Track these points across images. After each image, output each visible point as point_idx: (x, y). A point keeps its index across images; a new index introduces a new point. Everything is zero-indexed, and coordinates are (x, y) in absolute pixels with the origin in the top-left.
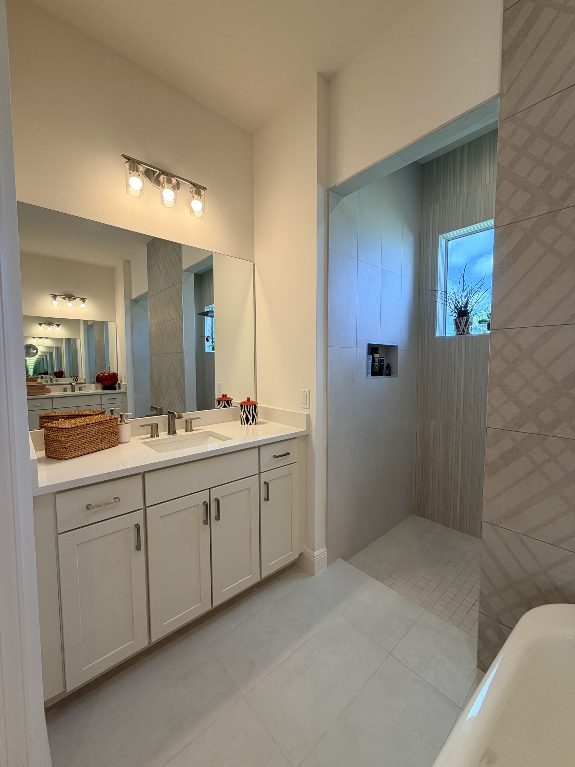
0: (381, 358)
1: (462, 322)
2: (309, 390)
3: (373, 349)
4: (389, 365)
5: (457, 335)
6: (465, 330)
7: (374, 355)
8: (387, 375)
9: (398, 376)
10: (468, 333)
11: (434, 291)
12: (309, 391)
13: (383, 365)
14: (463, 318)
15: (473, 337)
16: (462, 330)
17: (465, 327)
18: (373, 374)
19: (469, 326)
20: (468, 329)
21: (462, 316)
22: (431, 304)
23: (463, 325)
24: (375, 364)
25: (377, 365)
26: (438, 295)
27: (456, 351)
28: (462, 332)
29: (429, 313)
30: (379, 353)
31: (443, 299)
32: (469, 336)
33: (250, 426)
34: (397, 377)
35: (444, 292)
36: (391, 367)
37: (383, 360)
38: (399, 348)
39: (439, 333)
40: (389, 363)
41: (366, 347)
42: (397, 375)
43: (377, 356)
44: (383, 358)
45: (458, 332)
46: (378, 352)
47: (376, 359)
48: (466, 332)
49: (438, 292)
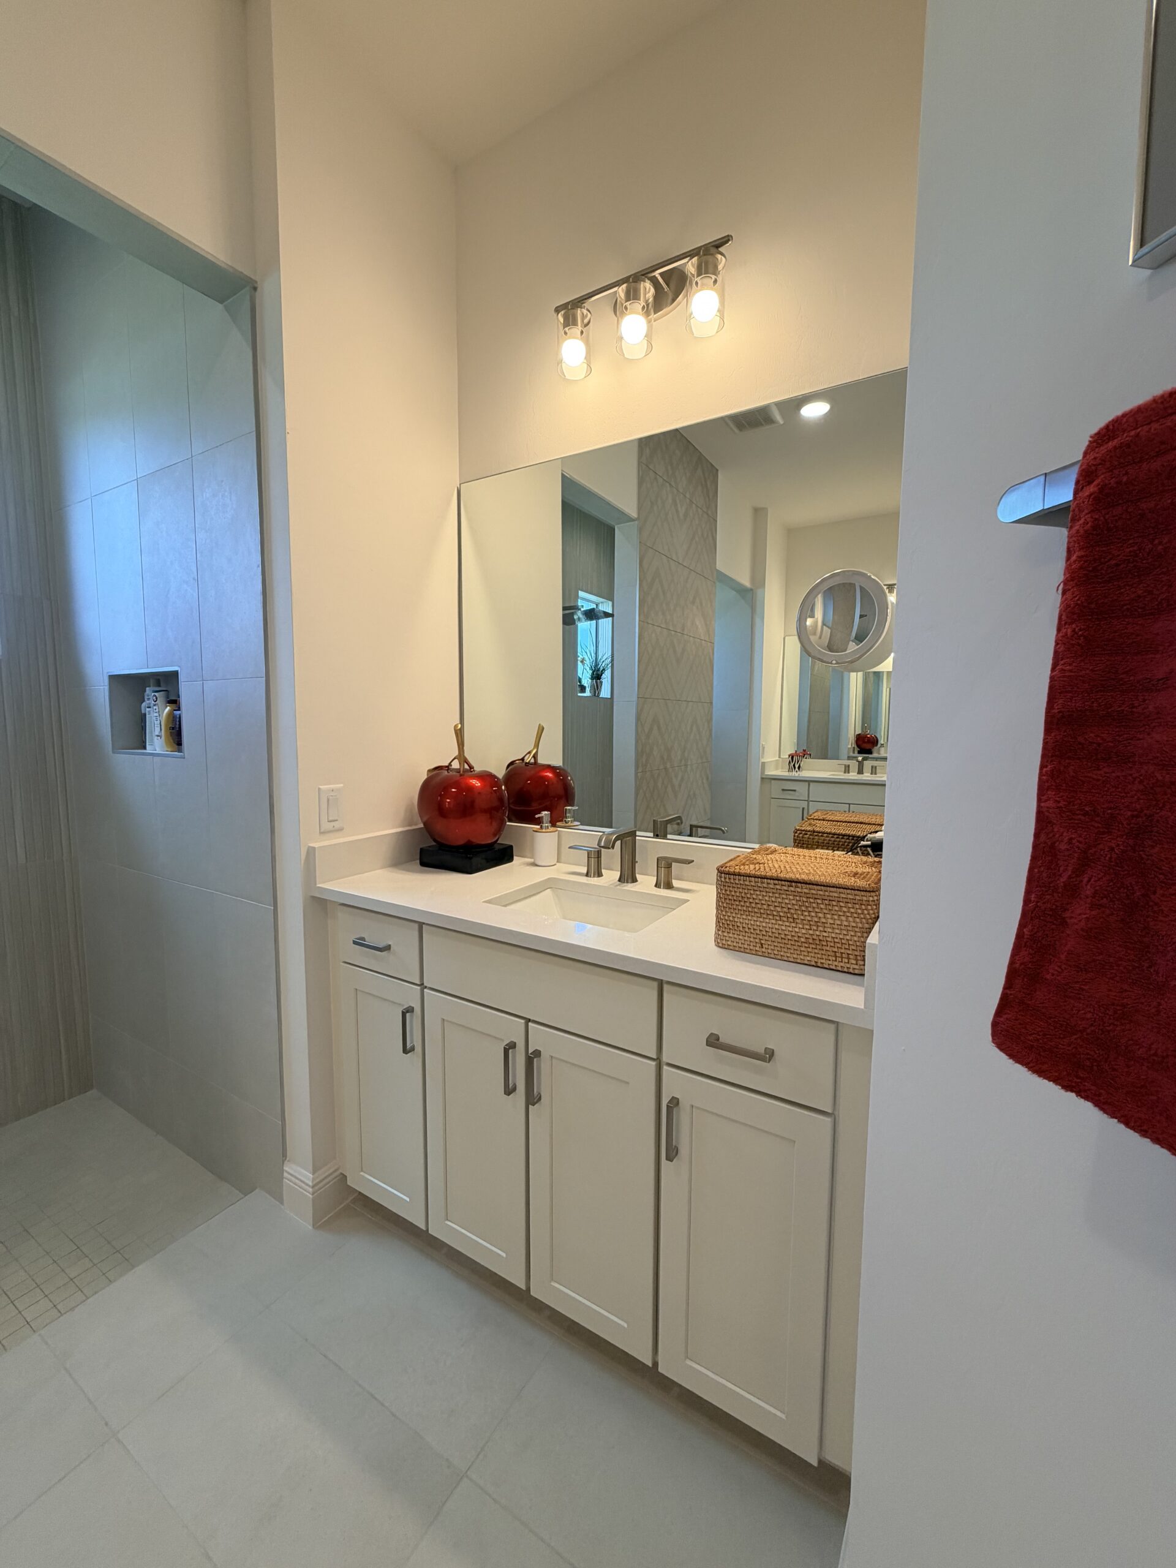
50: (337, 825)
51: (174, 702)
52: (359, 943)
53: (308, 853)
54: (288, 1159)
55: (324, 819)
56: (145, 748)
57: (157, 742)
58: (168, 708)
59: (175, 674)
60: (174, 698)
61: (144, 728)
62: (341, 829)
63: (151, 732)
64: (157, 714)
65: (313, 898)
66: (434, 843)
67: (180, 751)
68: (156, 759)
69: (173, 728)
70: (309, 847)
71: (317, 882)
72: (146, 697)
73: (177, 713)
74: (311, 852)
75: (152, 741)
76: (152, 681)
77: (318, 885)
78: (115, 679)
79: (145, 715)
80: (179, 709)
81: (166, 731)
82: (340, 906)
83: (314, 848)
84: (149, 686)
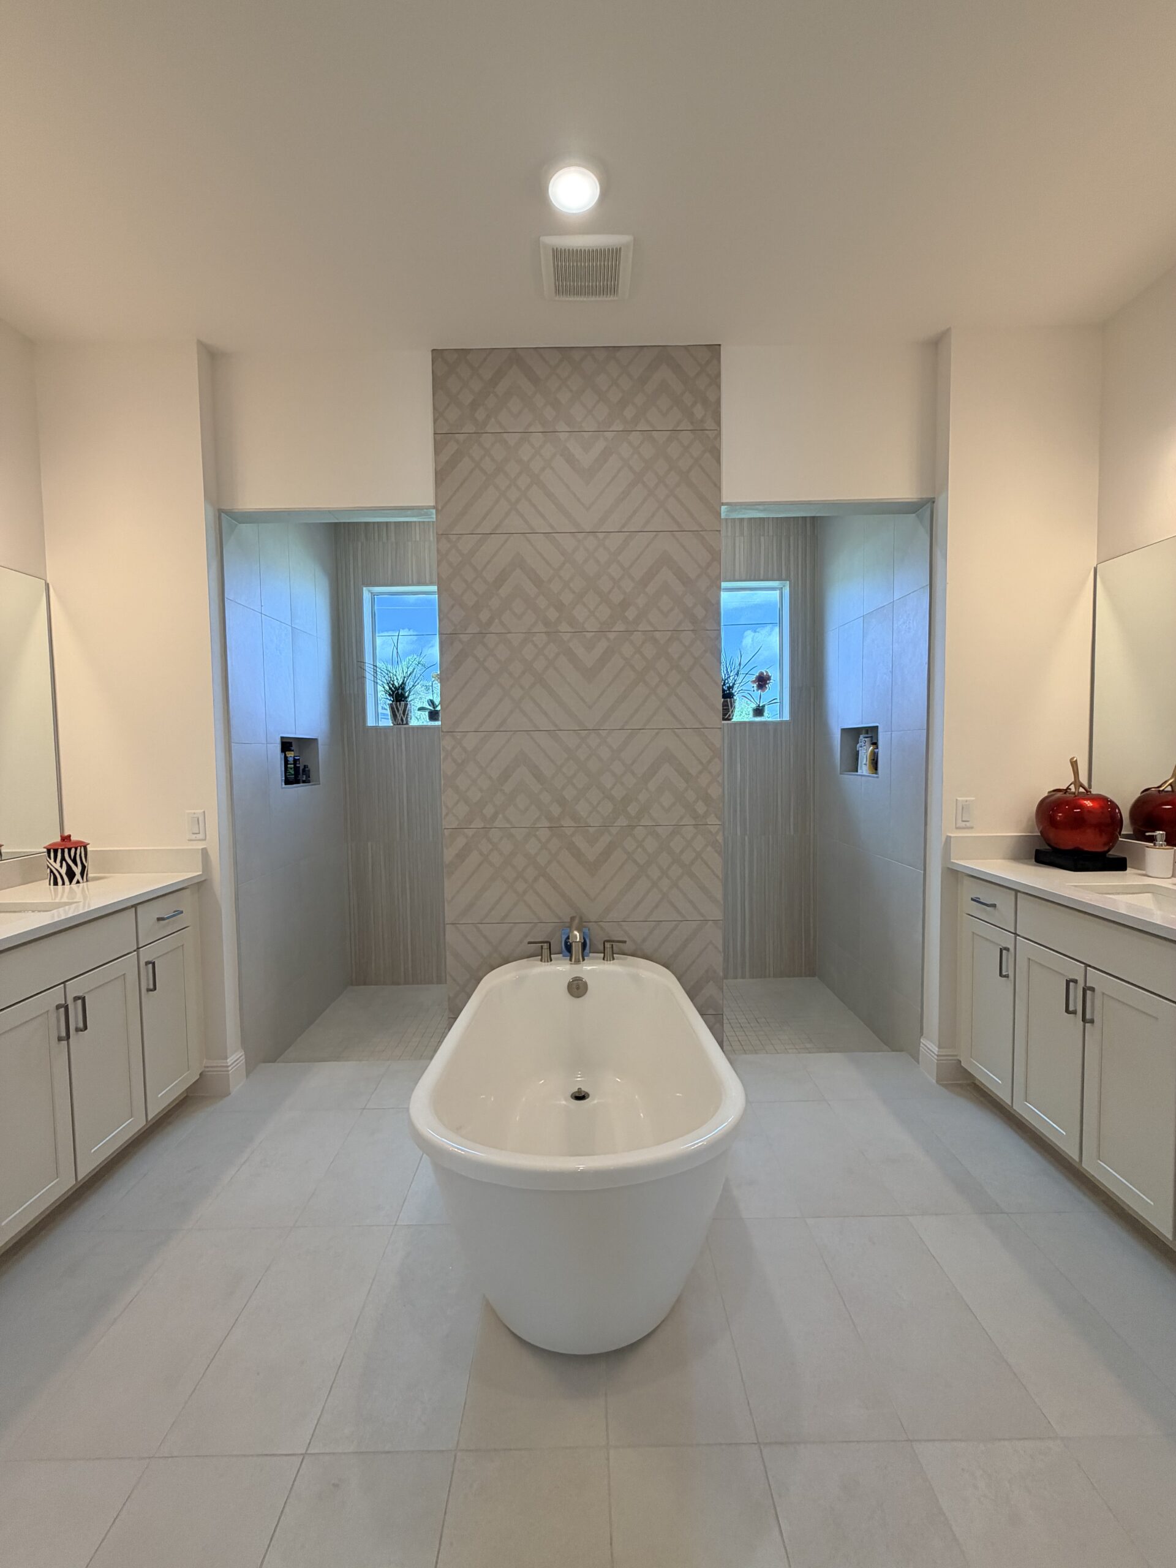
0: (296, 758)
1: (400, 709)
2: (203, 810)
3: (286, 745)
4: (305, 767)
5: (394, 725)
6: (404, 719)
7: (287, 753)
8: (304, 782)
9: (321, 783)
10: (407, 724)
11: (361, 663)
12: (204, 812)
13: (299, 767)
14: (400, 704)
15: (413, 728)
16: (400, 719)
17: (404, 715)
18: (288, 782)
19: (408, 714)
20: (407, 718)
21: (400, 701)
22: (357, 679)
23: (401, 712)
24: (289, 766)
25: (291, 768)
26: (367, 668)
27: (395, 747)
28: (400, 721)
29: (356, 692)
30: (293, 751)
31: (372, 674)
32: (409, 728)
33: (78, 884)
34: (319, 784)
35: (374, 665)
36: (309, 771)
37: (299, 759)
38: (320, 742)
39: (371, 722)
40: (306, 764)
41: (279, 741)
42: (319, 781)
43: (290, 755)
44: (298, 758)
45: (395, 720)
46: (292, 748)
47: (291, 760)
48: (405, 722)
49: (367, 665)
50: (968, 824)
51: (875, 744)
52: (975, 900)
53: (946, 839)
54: (924, 1035)
55: (959, 821)
56: (857, 771)
57: (864, 768)
58: (872, 748)
59: (877, 727)
60: (875, 741)
61: (857, 759)
62: (972, 828)
63: (861, 763)
64: (865, 751)
65: (948, 868)
66: (1048, 847)
67: (876, 773)
68: (863, 778)
69: (874, 760)
70: (947, 836)
71: (952, 858)
72: (860, 741)
73: (876, 750)
74: (948, 838)
75: (861, 767)
76: (864, 732)
77: (952, 861)
78: (844, 730)
79: (858, 751)
80: (877, 748)
81: (869, 762)
82: (968, 878)
83: (950, 837)
84: (862, 734)
